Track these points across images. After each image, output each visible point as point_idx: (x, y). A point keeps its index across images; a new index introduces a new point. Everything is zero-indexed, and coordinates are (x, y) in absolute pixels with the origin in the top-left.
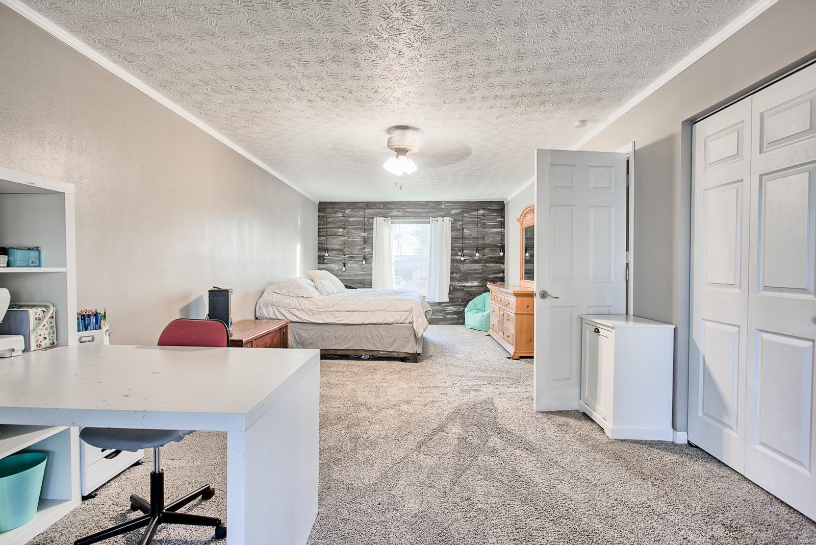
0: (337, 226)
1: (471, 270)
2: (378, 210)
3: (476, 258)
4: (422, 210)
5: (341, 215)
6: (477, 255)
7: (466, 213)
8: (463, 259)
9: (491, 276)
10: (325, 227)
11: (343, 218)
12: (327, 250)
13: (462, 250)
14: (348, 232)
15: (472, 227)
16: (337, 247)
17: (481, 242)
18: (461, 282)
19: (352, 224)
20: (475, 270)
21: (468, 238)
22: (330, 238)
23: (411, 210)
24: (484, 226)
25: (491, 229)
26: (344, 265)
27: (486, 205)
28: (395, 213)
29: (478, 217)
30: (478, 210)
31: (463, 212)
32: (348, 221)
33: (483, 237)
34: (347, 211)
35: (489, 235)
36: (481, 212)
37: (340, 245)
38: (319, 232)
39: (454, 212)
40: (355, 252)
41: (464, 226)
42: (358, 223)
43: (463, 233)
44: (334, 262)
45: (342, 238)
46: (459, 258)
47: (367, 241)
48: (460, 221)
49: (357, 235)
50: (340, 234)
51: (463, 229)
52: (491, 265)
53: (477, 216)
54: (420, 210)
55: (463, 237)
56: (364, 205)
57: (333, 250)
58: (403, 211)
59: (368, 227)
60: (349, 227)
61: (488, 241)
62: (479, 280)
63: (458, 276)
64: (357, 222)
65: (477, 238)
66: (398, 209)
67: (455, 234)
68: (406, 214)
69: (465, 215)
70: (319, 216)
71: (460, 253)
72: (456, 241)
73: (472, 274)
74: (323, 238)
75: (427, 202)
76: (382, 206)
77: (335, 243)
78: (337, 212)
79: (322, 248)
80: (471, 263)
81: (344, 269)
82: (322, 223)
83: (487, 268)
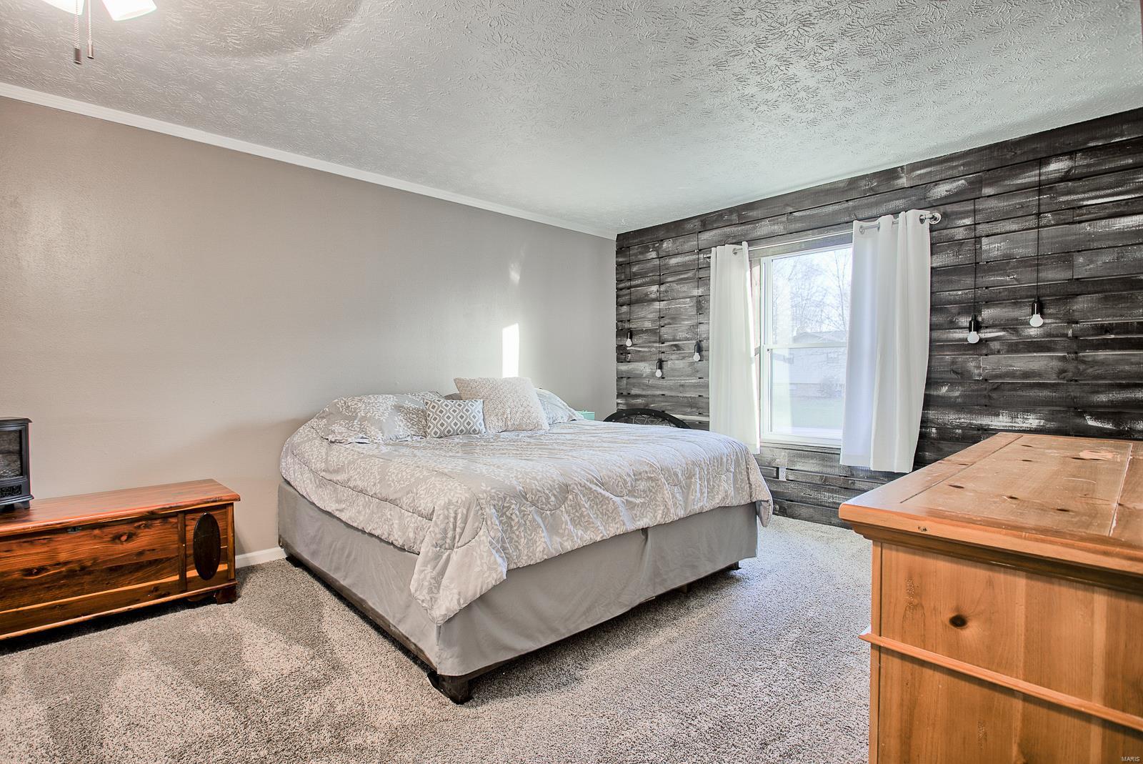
0: (648, 279)
1: (1012, 374)
2: (727, 230)
3: (1032, 332)
4: (836, 207)
5: (653, 255)
6: (1036, 320)
7: (990, 185)
8: (973, 337)
9: (1103, 398)
10: (628, 284)
11: (657, 262)
12: (631, 334)
13: (972, 308)
14: (666, 291)
15: (1014, 227)
16: (648, 325)
17: (1054, 275)
18: (971, 412)
19: (676, 271)
20: (1026, 375)
21: (1001, 264)
22: (635, 308)
23: (808, 213)
24: (1074, 214)
25: (1103, 222)
26: (660, 364)
27: (1081, 137)
28: (765, 228)
29: (1040, 187)
30: (1042, 162)
31: (977, 184)
32: (667, 267)
33: (1065, 256)
34: (665, 245)
35: (1095, 245)
36: (1057, 167)
37: (653, 321)
38: (618, 297)
39: (942, 190)
40: (681, 335)
41: (983, 229)
42: (685, 268)
43: (977, 252)
44: (642, 360)
45: (657, 305)
46: (958, 335)
47: (701, 305)
48: (964, 214)
49: (684, 295)
50: (653, 296)
51: (978, 239)
52: (1102, 354)
53: (1040, 184)
54: (831, 208)
55: (976, 267)
56: (697, 223)
57: (642, 331)
58: (784, 219)
59: (700, 272)
60: (669, 279)
61: (1085, 267)
62: (1046, 410)
63: (957, 394)
64: (684, 264)
65: (1037, 262)
66: (773, 217)
67: (943, 260)
68: (794, 227)
69: (988, 191)
70: (619, 265)
71: (965, 321)
72: (951, 282)
73: (1014, 387)
74: (625, 309)
75: (853, 182)
76: (734, 217)
77: (645, 317)
78: (646, 249)
79: (624, 331)
80: (1008, 352)
81: (659, 373)
82: (623, 277)
83: (1082, 367)
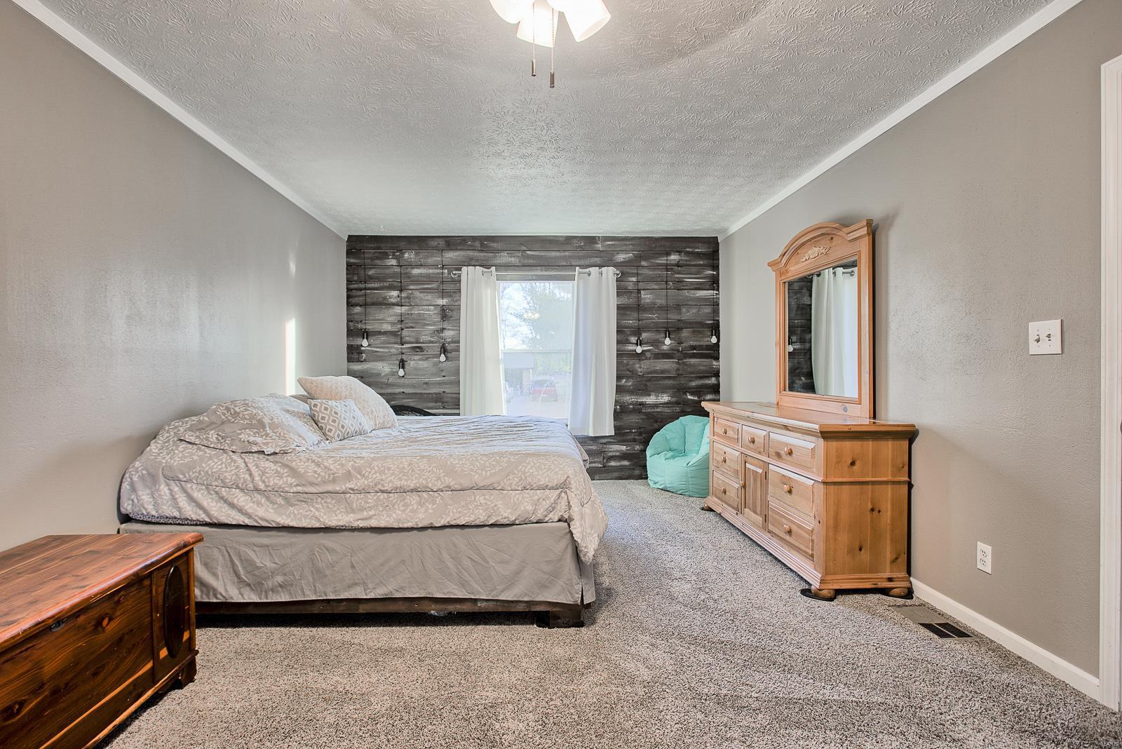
0: (387, 284)
1: (655, 372)
2: (471, 253)
3: (665, 348)
4: (558, 254)
5: (394, 262)
6: (668, 341)
7: (645, 260)
8: (639, 350)
9: (693, 384)
10: (362, 286)
11: (398, 270)
12: (366, 334)
13: (637, 332)
14: (408, 298)
15: (656, 287)
16: (387, 327)
17: (673, 316)
18: (637, 395)
19: (418, 280)
20: (663, 372)
21: (650, 308)
22: (372, 310)
23: (537, 253)
24: (680, 285)
25: (693, 292)
26: (402, 364)
27: (684, 245)
28: (504, 258)
29: (667, 267)
30: (668, 254)
31: (639, 258)
32: (409, 276)
33: (678, 307)
34: (406, 255)
35: (690, 303)
36: (674, 257)
37: (393, 324)
38: (348, 297)
39: (621, 257)
40: (424, 338)
41: (641, 285)
42: (429, 279)
43: (639, 298)
44: (380, 358)
45: (398, 310)
46: (631, 347)
47: (449, 314)
48: (633, 275)
49: (428, 303)
50: (393, 300)
51: (639, 291)
52: (693, 361)
53: (667, 265)
54: (554, 254)
55: (639, 307)
56: (442, 243)
57: (380, 333)
58: (520, 254)
59: (452, 288)
60: (412, 287)
61: (688, 314)
62: (671, 391)
63: (630, 384)
64: (428, 276)
65: (665, 309)
66: (511, 251)
67: (625, 300)
68: (527, 262)
69: (644, 263)
70: (349, 265)
71: (633, 339)
72: (626, 315)
73: (657, 379)
74: (358, 309)
75: (569, 239)
76: (477, 244)
77: (385, 320)
78: (385, 256)
79: (355, 331)
80: (654, 359)
81: (401, 372)
82: (356, 278)
83: (685, 367)
